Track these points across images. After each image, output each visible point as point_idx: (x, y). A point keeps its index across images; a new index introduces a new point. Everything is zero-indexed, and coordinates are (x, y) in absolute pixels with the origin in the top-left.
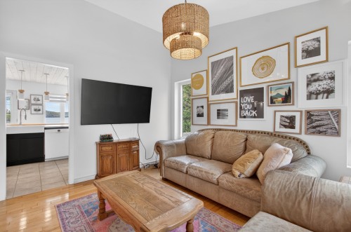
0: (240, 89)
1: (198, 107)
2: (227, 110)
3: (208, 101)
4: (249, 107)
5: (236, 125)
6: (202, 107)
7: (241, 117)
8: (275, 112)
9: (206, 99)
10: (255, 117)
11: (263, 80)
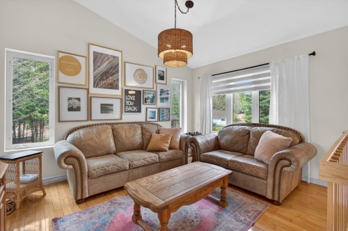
0: (125, 88)
1: (70, 99)
2: (112, 105)
3: (88, 93)
4: (131, 104)
5: (121, 119)
6: (79, 99)
7: (125, 112)
8: (147, 108)
9: (86, 91)
10: (135, 112)
11: (142, 86)
